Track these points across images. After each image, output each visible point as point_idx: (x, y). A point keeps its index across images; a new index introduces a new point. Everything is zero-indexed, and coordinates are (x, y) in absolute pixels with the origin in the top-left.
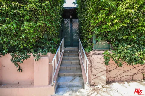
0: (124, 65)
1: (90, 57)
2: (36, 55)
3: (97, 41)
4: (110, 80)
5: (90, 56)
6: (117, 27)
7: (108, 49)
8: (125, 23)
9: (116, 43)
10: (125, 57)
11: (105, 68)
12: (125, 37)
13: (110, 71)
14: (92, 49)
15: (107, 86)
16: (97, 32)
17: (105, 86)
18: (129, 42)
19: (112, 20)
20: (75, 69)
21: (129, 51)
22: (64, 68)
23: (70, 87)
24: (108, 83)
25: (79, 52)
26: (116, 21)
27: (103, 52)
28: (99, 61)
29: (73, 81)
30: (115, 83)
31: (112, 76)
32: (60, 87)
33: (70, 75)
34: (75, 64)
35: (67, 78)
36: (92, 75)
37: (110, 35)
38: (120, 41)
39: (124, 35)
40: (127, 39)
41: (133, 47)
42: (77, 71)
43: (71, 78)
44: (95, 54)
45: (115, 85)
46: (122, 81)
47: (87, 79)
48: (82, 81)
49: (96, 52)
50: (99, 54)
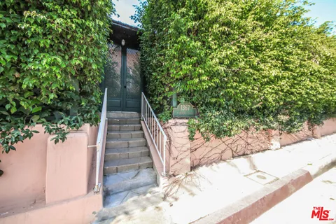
0: (212, 139)
1: (168, 130)
2: (54, 129)
3: (178, 103)
4: (195, 164)
5: (168, 127)
6: (205, 86)
7: (193, 117)
8: (214, 82)
9: (203, 108)
10: (213, 127)
11: (189, 146)
12: (213, 100)
13: (196, 150)
14: (171, 116)
15: (192, 173)
16: (180, 90)
17: (189, 173)
18: (218, 107)
19: (200, 75)
20: (139, 155)
21: (217, 120)
22: (115, 155)
23: (131, 189)
24: (193, 168)
25: (142, 122)
26: (204, 78)
27: (187, 121)
28: (182, 135)
29: (138, 177)
30: (202, 166)
31: (198, 158)
32: (111, 193)
33: (130, 168)
34: (135, 145)
35: (123, 175)
36: (171, 158)
37: (197, 95)
38: (208, 105)
39: (213, 97)
40: (216, 102)
41: (222, 114)
42: (142, 158)
43: (133, 173)
44: (176, 124)
45: (202, 170)
46: (210, 163)
47: (163, 167)
48: (154, 174)
49: (177, 120)
50: (181, 124)
